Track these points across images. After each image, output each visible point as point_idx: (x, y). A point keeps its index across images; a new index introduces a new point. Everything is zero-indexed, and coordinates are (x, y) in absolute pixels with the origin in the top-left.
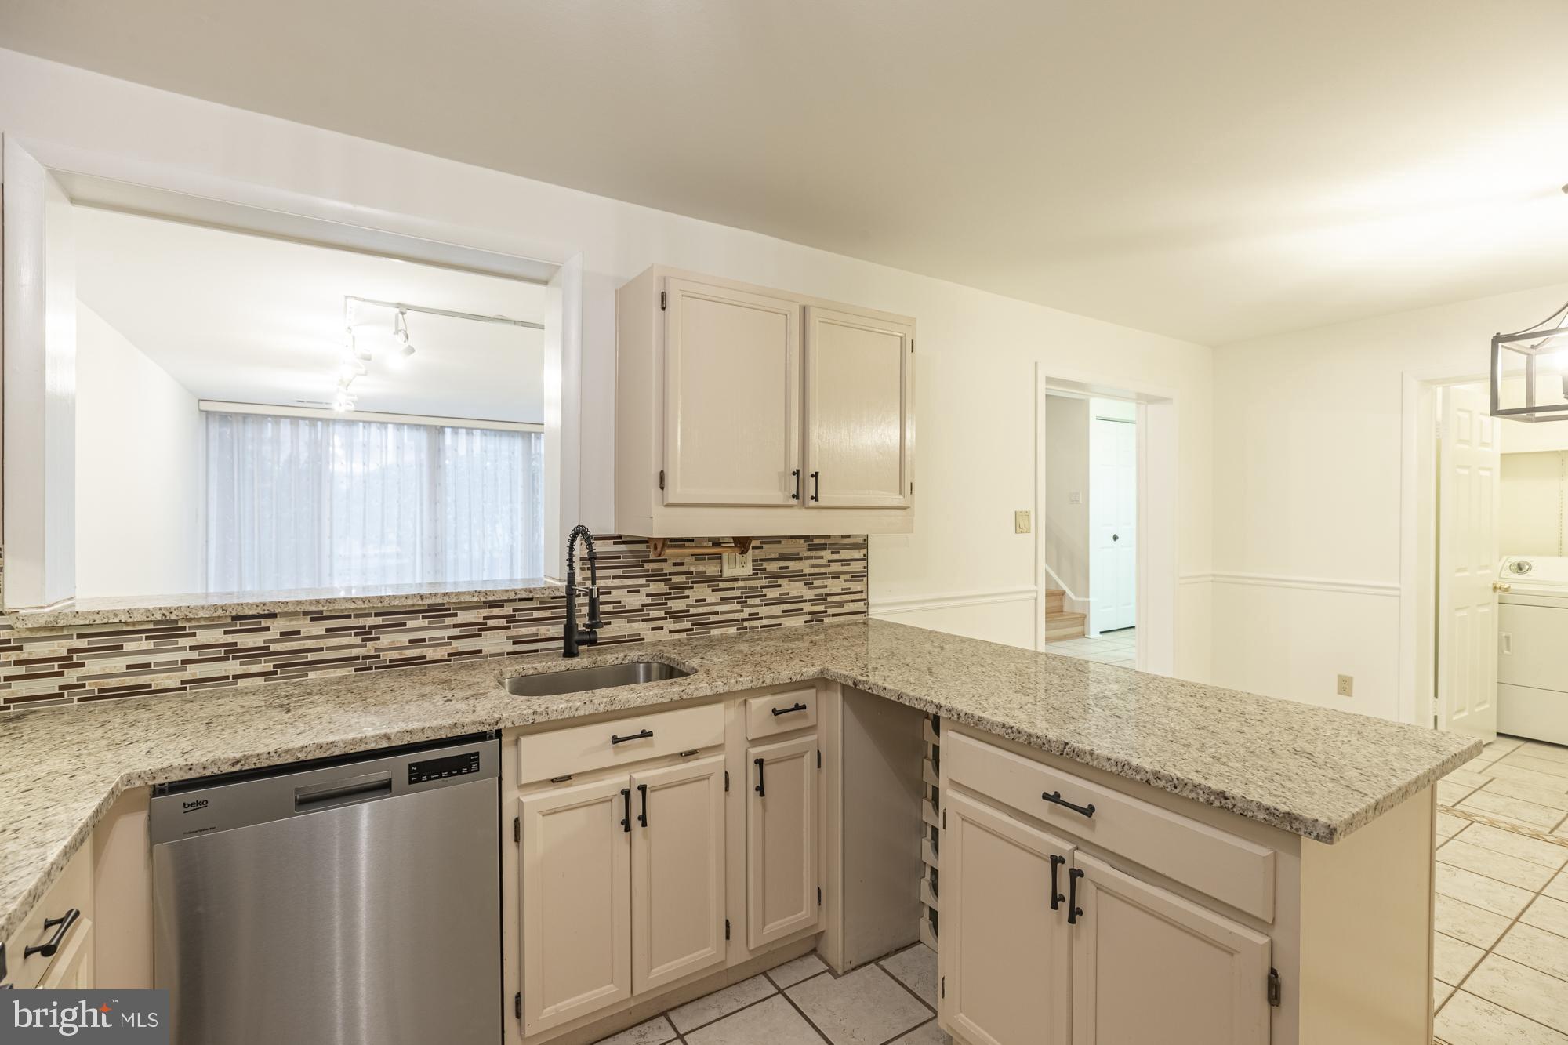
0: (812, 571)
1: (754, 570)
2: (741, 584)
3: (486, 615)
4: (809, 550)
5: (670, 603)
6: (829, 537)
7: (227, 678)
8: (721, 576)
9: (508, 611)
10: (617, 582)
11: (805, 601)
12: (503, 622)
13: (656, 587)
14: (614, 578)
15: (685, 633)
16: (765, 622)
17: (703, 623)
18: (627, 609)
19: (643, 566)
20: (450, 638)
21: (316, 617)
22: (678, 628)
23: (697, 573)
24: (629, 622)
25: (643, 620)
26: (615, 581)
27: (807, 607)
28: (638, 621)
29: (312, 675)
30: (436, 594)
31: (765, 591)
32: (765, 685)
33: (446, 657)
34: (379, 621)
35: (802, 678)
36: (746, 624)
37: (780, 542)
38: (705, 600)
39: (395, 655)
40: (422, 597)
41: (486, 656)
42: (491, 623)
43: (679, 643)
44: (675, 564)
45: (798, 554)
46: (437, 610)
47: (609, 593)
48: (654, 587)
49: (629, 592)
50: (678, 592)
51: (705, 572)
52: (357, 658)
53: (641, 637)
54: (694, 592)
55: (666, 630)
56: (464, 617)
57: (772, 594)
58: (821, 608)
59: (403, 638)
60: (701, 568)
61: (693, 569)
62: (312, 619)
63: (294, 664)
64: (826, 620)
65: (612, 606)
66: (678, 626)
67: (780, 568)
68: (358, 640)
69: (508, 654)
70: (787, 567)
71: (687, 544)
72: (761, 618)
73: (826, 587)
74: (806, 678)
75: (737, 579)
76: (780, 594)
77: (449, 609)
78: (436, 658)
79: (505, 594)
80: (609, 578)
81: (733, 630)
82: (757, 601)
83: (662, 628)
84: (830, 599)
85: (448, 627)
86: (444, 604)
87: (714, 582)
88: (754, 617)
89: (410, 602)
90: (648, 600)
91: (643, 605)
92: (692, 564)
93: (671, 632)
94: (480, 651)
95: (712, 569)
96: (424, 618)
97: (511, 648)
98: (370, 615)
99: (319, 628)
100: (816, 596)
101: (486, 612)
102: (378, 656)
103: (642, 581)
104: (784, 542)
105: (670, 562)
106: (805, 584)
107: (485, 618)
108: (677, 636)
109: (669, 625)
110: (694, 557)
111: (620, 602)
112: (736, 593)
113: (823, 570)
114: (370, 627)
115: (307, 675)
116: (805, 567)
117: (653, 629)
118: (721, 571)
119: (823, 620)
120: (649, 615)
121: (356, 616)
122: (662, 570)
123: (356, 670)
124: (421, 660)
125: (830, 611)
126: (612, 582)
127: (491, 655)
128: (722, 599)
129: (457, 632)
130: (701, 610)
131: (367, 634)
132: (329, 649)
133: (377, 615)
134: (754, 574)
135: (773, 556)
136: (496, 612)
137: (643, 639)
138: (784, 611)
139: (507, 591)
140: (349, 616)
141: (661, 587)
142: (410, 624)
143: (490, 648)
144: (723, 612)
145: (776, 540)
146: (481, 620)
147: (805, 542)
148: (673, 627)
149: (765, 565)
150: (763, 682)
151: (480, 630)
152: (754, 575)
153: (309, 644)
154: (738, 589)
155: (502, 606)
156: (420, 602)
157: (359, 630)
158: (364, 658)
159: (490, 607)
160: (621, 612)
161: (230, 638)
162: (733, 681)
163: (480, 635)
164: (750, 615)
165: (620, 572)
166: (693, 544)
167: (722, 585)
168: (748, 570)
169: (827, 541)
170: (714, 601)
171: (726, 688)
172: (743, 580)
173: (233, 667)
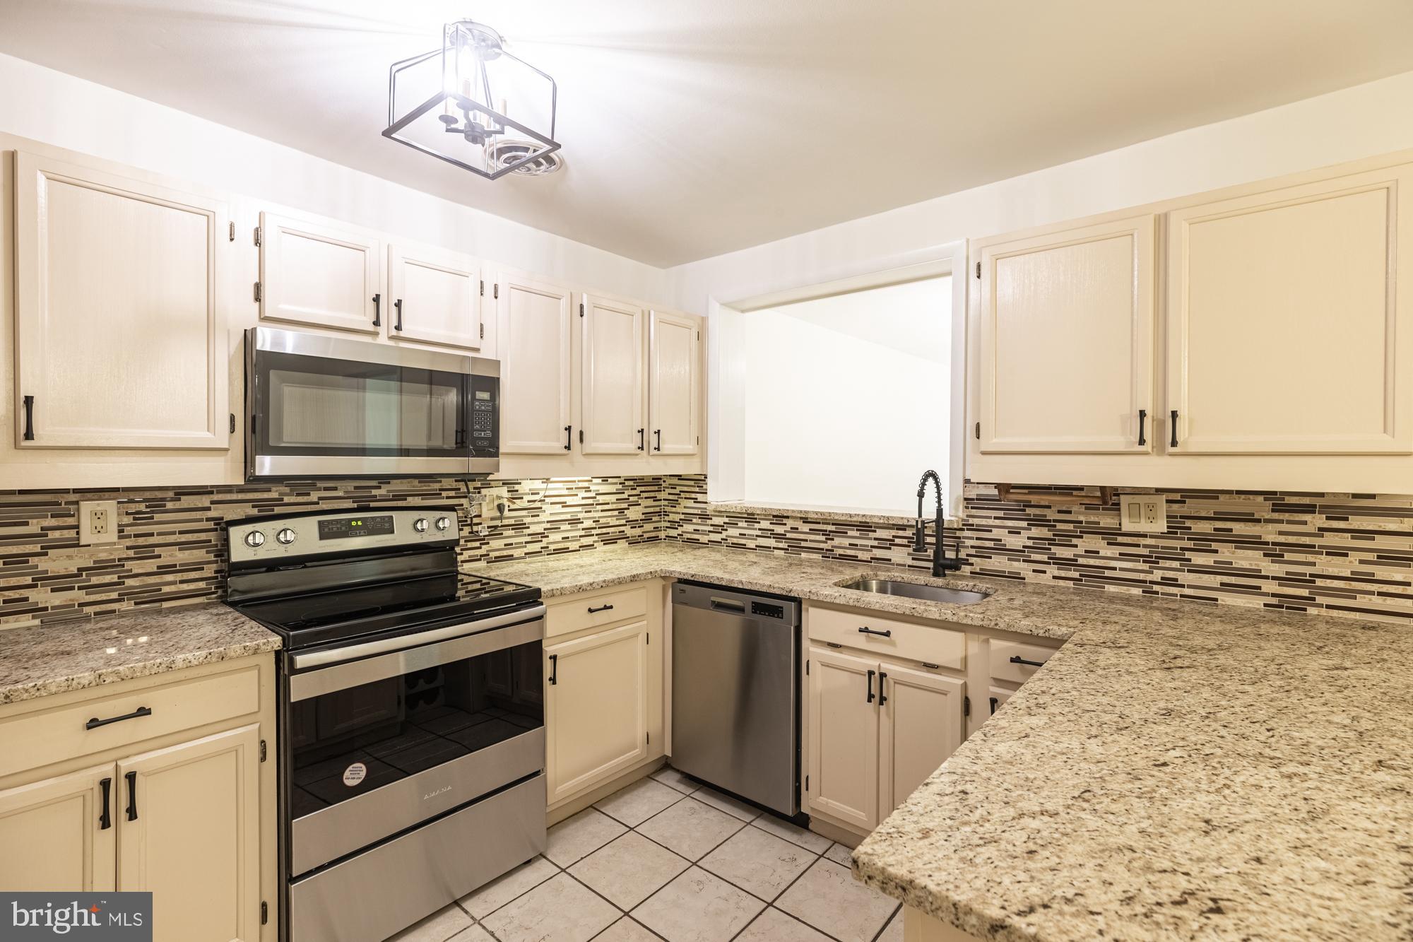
0: (1282, 539)
1: (1168, 527)
2: (1149, 541)
3: (894, 534)
4: (1273, 511)
5: (1054, 549)
6: (1322, 495)
7: (770, 548)
8: (1120, 529)
9: (909, 534)
10: (998, 522)
11: (1266, 577)
12: (905, 542)
13: (1037, 531)
14: (995, 518)
15: (1072, 582)
16: (1187, 591)
17: (1095, 576)
18: (1007, 547)
19: (1025, 510)
20: (872, 547)
21: (805, 521)
22: (1063, 575)
23: (1087, 522)
24: (1009, 560)
25: (1024, 561)
26: (996, 521)
27: (1269, 587)
28: (1019, 561)
29: (804, 555)
30: (858, 515)
31: (1188, 555)
32: (997, 627)
33: (869, 559)
34: (833, 528)
35: (1047, 634)
36: (1156, 588)
37: (1217, 498)
38: (1098, 552)
39: (841, 551)
40: (851, 516)
41: (893, 564)
42: (897, 541)
43: (1064, 591)
44: (1059, 512)
45: (1253, 514)
46: (865, 527)
47: (991, 531)
48: (1035, 532)
49: (1009, 532)
50: (1065, 539)
51: (1099, 523)
52: (823, 549)
53: (1022, 576)
54: (1084, 542)
55: (1049, 575)
56: (881, 533)
57: (1199, 559)
58: (1305, 592)
59: (846, 542)
60: (1092, 519)
61: (1082, 518)
62: (804, 522)
63: (795, 547)
64: (1312, 611)
65: (993, 542)
66: (1063, 574)
67: (1215, 529)
68: (823, 538)
69: (909, 566)
70: (1231, 530)
71: (1075, 493)
72: (1183, 586)
73: (1314, 564)
74: (1052, 636)
75: (1145, 536)
76: (1215, 562)
77: (871, 527)
78: (863, 559)
79: (901, 520)
80: (990, 517)
81: (1137, 591)
82: (1176, 564)
83: (1044, 572)
84: (1319, 582)
85: (870, 539)
86: (868, 523)
87: (1111, 536)
88: (1166, 582)
89: (844, 518)
90: (1030, 543)
91: (1024, 547)
92: (1080, 513)
93: (1054, 577)
94: (890, 560)
95: (1106, 521)
96: (857, 530)
97: (910, 562)
98: (828, 524)
99: (806, 528)
100: (1287, 573)
101: (894, 532)
102: (833, 551)
103: (1024, 524)
104: (1222, 497)
105: (1054, 509)
106: (1265, 555)
107: (893, 536)
108: (1061, 583)
109: (1053, 570)
110: (1084, 506)
111: (1000, 540)
112: (1146, 552)
113: (1307, 540)
114: (830, 531)
115: (800, 554)
116: (1269, 533)
117: (1034, 571)
118: (1120, 524)
119: (1305, 610)
120: (1030, 557)
121: (823, 523)
122: (1045, 516)
123: (823, 557)
124: (854, 558)
125: (1319, 600)
126: (993, 522)
127: (897, 565)
128: (1120, 554)
129: (875, 543)
130: (1092, 562)
131: (828, 535)
132: (811, 541)
133: (833, 524)
134: (1169, 533)
135: (1203, 514)
136: (901, 533)
137: (1024, 579)
138: (1222, 584)
139: (902, 518)
140: (819, 523)
141: (1044, 532)
142: (850, 533)
143: (897, 559)
144: (1121, 569)
145: (1212, 494)
146: (891, 538)
147: (1265, 499)
148: (1057, 573)
149: (1188, 523)
150: (996, 624)
151: (890, 544)
152: (1172, 532)
153: (802, 536)
154: (1145, 546)
155: (905, 530)
156: (849, 519)
157: (824, 532)
158: (827, 550)
159: (897, 529)
160: (1001, 549)
161: (771, 527)
162: (963, 614)
163: (890, 549)
164: (1162, 578)
165: (1001, 514)
166: (1083, 493)
167: (1120, 539)
168: (1161, 526)
169: (1318, 502)
170: (1109, 554)
171: (955, 619)
172: (1152, 537)
173: (771, 542)
